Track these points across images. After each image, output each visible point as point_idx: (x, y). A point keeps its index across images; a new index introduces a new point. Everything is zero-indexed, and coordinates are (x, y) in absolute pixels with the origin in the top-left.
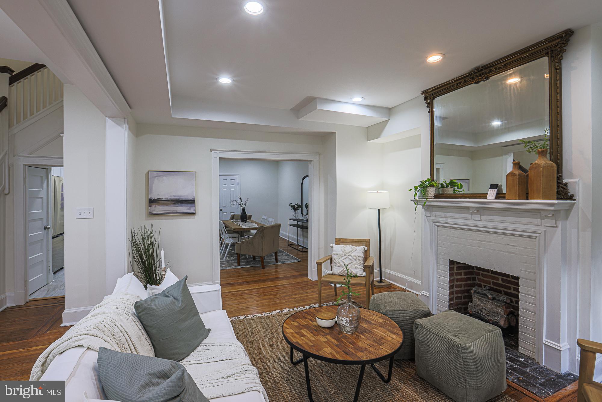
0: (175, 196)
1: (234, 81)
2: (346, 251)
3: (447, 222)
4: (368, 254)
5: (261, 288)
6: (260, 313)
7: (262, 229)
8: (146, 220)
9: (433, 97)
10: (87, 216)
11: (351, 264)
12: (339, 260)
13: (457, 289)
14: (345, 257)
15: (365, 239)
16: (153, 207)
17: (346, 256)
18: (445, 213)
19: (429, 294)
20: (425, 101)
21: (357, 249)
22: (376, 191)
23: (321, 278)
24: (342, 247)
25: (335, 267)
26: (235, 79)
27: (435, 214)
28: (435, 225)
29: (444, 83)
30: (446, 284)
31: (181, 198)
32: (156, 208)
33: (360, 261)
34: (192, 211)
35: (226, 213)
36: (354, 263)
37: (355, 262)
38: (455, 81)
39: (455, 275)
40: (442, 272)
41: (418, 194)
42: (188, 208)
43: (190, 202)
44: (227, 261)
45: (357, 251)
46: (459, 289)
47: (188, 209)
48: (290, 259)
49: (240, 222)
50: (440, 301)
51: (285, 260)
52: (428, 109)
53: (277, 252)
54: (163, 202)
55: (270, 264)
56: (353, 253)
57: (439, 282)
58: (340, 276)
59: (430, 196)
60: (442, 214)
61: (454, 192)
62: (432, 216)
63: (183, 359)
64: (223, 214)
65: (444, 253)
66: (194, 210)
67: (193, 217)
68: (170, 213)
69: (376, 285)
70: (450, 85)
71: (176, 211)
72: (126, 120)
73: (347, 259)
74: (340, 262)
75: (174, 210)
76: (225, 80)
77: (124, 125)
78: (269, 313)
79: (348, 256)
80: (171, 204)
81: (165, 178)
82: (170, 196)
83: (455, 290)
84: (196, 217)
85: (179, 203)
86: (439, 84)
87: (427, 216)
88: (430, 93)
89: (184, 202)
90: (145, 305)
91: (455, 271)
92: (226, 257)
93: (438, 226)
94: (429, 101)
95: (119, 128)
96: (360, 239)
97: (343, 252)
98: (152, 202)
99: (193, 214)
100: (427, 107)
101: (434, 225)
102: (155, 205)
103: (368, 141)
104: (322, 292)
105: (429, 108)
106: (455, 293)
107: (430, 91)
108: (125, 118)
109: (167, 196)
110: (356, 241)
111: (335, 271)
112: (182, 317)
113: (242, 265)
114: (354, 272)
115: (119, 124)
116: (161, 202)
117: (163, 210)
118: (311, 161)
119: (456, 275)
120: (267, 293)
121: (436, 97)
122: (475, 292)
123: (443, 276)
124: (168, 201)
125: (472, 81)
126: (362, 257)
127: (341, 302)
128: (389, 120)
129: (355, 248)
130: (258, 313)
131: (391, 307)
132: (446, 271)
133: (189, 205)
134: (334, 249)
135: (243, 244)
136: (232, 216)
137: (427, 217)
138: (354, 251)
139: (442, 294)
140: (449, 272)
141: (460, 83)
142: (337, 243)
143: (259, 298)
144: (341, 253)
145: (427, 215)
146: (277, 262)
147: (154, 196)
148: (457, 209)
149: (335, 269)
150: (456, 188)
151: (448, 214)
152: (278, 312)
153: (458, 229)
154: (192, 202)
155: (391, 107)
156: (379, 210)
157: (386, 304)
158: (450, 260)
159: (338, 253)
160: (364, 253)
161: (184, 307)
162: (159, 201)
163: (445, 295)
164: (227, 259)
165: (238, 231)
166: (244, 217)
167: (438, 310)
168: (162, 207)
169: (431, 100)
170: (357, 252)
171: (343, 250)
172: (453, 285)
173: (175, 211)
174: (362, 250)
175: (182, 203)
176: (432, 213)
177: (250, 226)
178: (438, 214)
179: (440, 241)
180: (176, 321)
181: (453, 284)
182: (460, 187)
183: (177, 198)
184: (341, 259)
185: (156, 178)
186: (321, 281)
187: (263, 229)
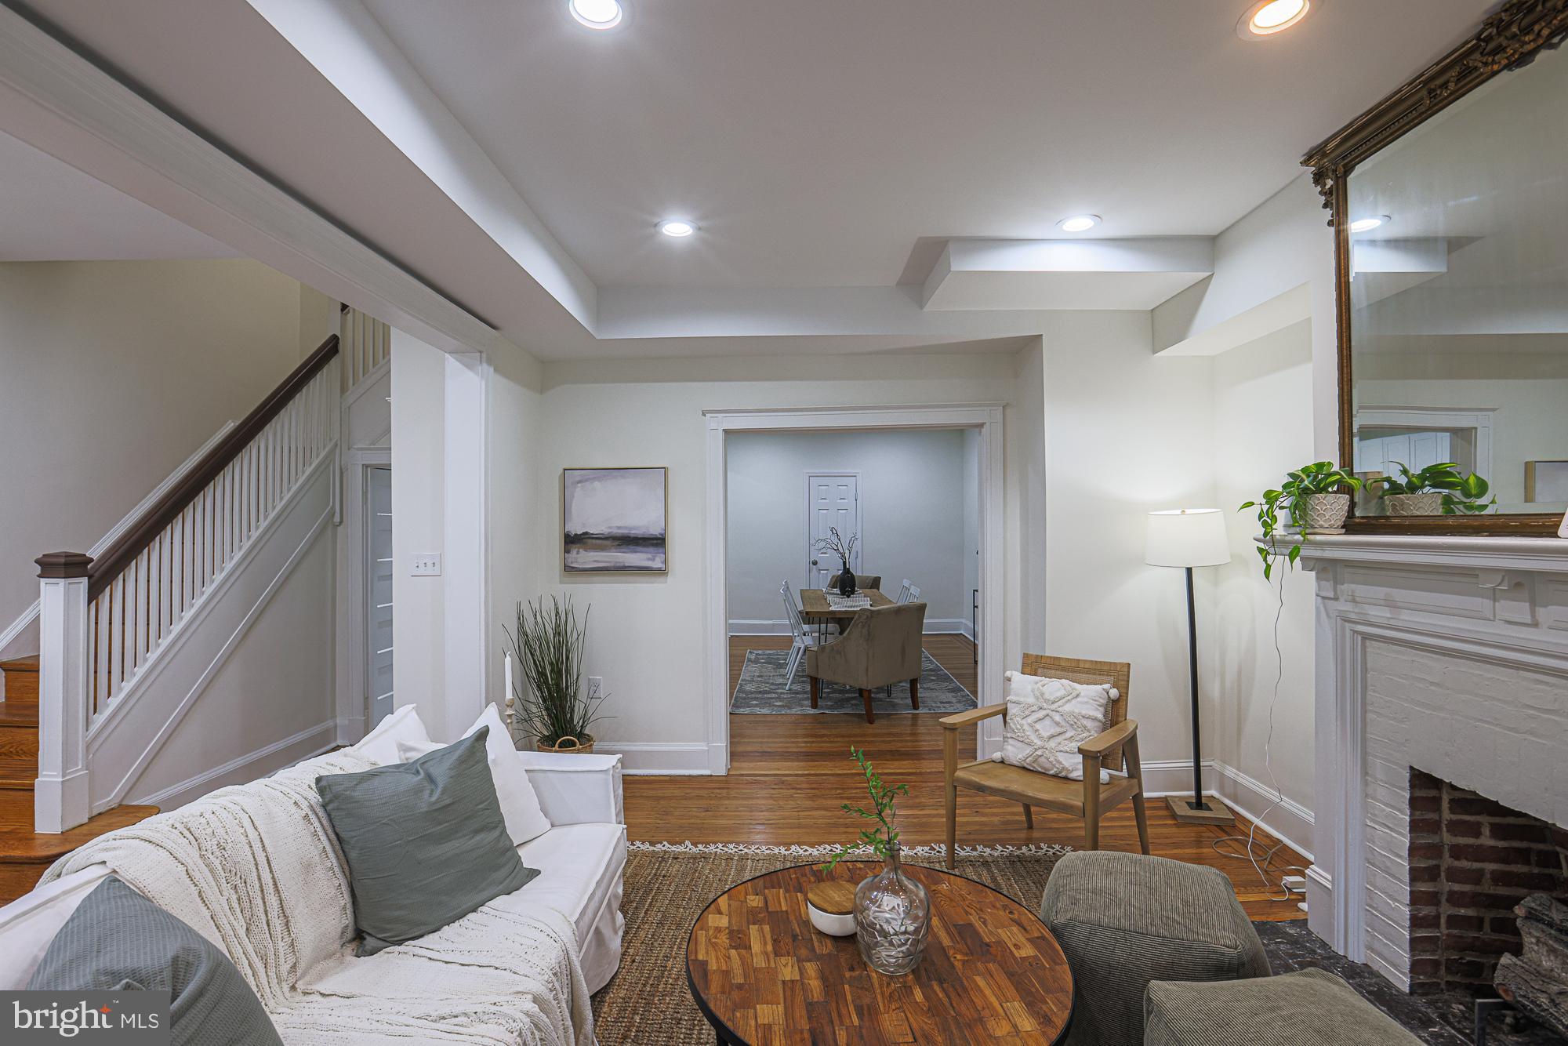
0: (619, 528)
1: (700, 229)
2: (1047, 696)
3: (1392, 622)
4: (1122, 712)
5: (832, 775)
6: (784, 844)
7: (865, 617)
8: (561, 582)
9: (1344, 166)
10: (430, 571)
11: (1060, 739)
12: (1024, 722)
13: (1457, 887)
14: (1041, 714)
15: (1118, 663)
16: (574, 552)
17: (1043, 713)
18: (1388, 590)
19: (1333, 882)
20: (1319, 188)
21: (1082, 694)
22: (1178, 512)
23: (955, 770)
24: (1037, 683)
25: (1010, 740)
26: (701, 224)
27: (1353, 591)
28: (1355, 632)
29: (1380, 104)
30: (1400, 857)
31: (633, 532)
32: (578, 556)
33: (1088, 731)
34: (657, 563)
35: (826, 572)
36: (1068, 735)
37: (1072, 734)
39: (1444, 829)
40: (1384, 810)
41: (1282, 516)
42: (650, 556)
43: (655, 542)
44: (793, 693)
45: (1079, 699)
46: (1467, 888)
47: (649, 559)
48: (959, 702)
49: (836, 594)
50: (1377, 916)
51: (941, 703)
52: (1328, 214)
53: (916, 680)
54: (594, 541)
55: (897, 710)
56: (1068, 705)
57: (1373, 842)
58: (1023, 772)
59: (1321, 527)
60: (1379, 592)
61: (1449, 512)
62: (1342, 599)
63: (422, 936)
64: (820, 573)
65: (1390, 740)
66: (662, 563)
67: (661, 579)
68: (610, 567)
69: (1178, 813)
71: (622, 565)
72: (484, 355)
73: (1047, 721)
74: (1026, 727)
75: (618, 560)
76: (677, 229)
77: (480, 368)
78: (807, 848)
79: (1051, 713)
80: (612, 546)
81: (597, 484)
82: (610, 528)
83: (1447, 889)
84: (670, 578)
85: (629, 545)
86: (1364, 111)
87: (1324, 598)
88: (1333, 155)
89: (641, 541)
90: (339, 788)
91: (1447, 815)
92: (792, 683)
93: (1366, 637)
94: (1330, 183)
95: (470, 374)
97: (1037, 699)
98: (572, 541)
99: (662, 572)
100: (1325, 206)
101: (1348, 634)
102: (576, 550)
103: (1155, 352)
104: (957, 811)
105: (1332, 209)
106: (1448, 900)
107: (1331, 146)
108: (481, 352)
109: (603, 528)
111: (1010, 755)
112: (433, 830)
113: (822, 708)
114: (1066, 764)
115: (469, 367)
116: (590, 541)
117: (595, 561)
118: (981, 425)
119: (1448, 831)
120: (838, 791)
121: (1356, 165)
123: (1389, 827)
124: (606, 538)
126: (1095, 719)
127: (1034, 849)
128: (1213, 274)
129: (1074, 689)
130: (778, 845)
131: (1091, 908)
132: (1399, 810)
133: (651, 549)
134: (1014, 685)
135: (823, 652)
136: (834, 579)
137: (1326, 601)
138: (1069, 698)
139: (1385, 893)
140: (1408, 812)
142: (1028, 669)
143: (810, 802)
144: (1031, 700)
145: (1324, 594)
146: (915, 706)
147: (576, 528)
149: (1009, 747)
150: (1457, 494)
152: (831, 850)
153: (1444, 655)
154: (658, 542)
155: (1215, 233)
156: (1189, 571)
157: (1079, 896)
158: (1411, 768)
159: (1022, 699)
160: (1106, 706)
161: (449, 805)
162: (584, 538)
163: (1396, 900)
164: (796, 687)
165: (840, 619)
166: (846, 583)
167: (1369, 948)
168: (592, 554)
169: (1337, 178)
170: (1081, 703)
171: (1036, 692)
172: (1438, 867)
173: (619, 562)
174: (1097, 698)
175: (637, 545)
176: (1342, 587)
177: (851, 607)
178: (1361, 590)
179: (1374, 691)
180: (411, 839)
181: (1434, 862)
182: (1474, 492)
183: (625, 531)
184: (1030, 720)
185: (579, 485)
186: (953, 781)
187: (869, 615)
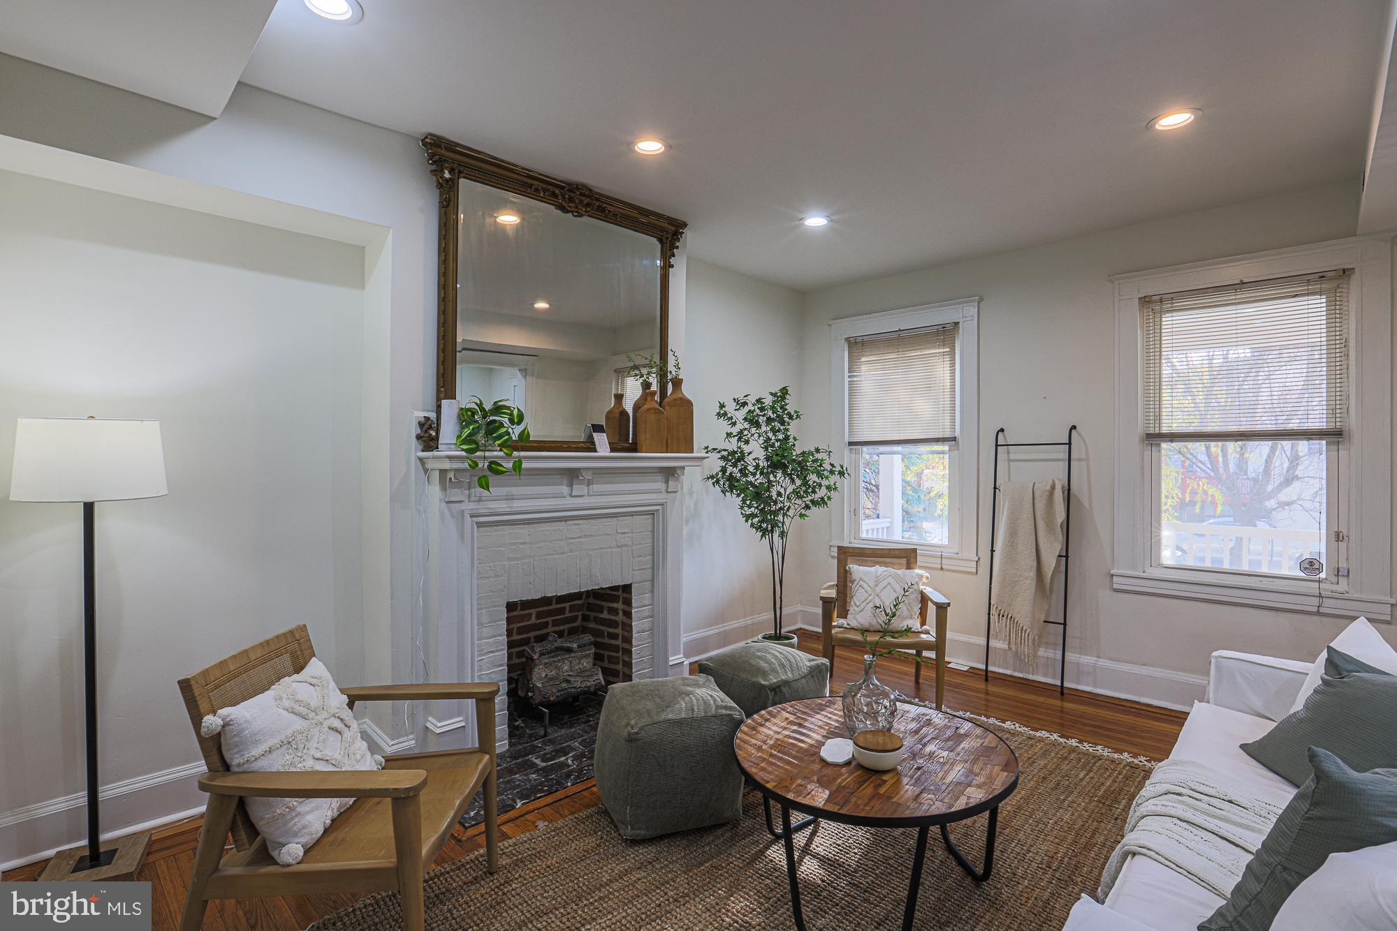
15: (291, 632)
18: (509, 489)
19: (466, 721)
28: (475, 522)
30: (502, 665)
57: (483, 669)
65: (495, 592)
93: (480, 525)
121: (469, 179)
122: (542, 654)
132: (501, 635)
137: (449, 504)
148: (537, 477)
151: (515, 491)
156: (89, 508)
158: (507, 603)
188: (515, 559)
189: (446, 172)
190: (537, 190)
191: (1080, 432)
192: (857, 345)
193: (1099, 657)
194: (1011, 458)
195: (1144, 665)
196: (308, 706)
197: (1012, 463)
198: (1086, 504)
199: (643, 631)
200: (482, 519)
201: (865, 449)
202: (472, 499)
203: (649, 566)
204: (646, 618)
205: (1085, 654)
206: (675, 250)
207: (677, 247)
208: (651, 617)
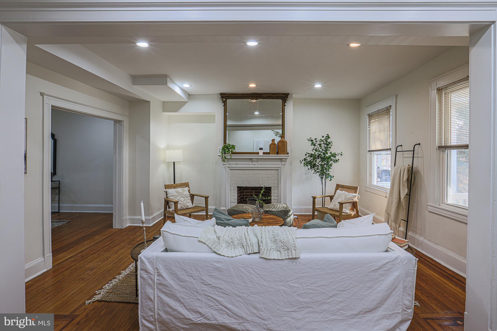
9: (227, 98)
14: (180, 196)
15: (186, 183)
24: (174, 190)
38: (242, 95)
45: (186, 191)
52: (223, 104)
60: (235, 163)
65: (234, 183)
70: (239, 95)
73: (182, 198)
88: (225, 96)
93: (231, 169)
94: (224, 100)
96: (182, 183)
100: (223, 102)
101: (228, 169)
103: (163, 112)
107: (225, 94)
110: (179, 185)
118: (123, 121)
121: (230, 99)
122: (249, 200)
125: (251, 98)
134: (169, 192)
141: (245, 96)
145: (224, 164)
151: (238, 163)
156: (174, 163)
158: (237, 186)
178: (232, 163)
188: (239, 177)
189: (224, 99)
190: (244, 97)
191: (421, 145)
192: (371, 116)
193: (425, 239)
194: (404, 156)
195: (438, 244)
196: (179, 192)
197: (404, 158)
198: (423, 176)
199: (275, 200)
200: (231, 168)
201: (374, 152)
202: (228, 164)
203: (277, 183)
204: (276, 196)
205: (422, 237)
206: (287, 101)
207: (287, 100)
208: (278, 196)
